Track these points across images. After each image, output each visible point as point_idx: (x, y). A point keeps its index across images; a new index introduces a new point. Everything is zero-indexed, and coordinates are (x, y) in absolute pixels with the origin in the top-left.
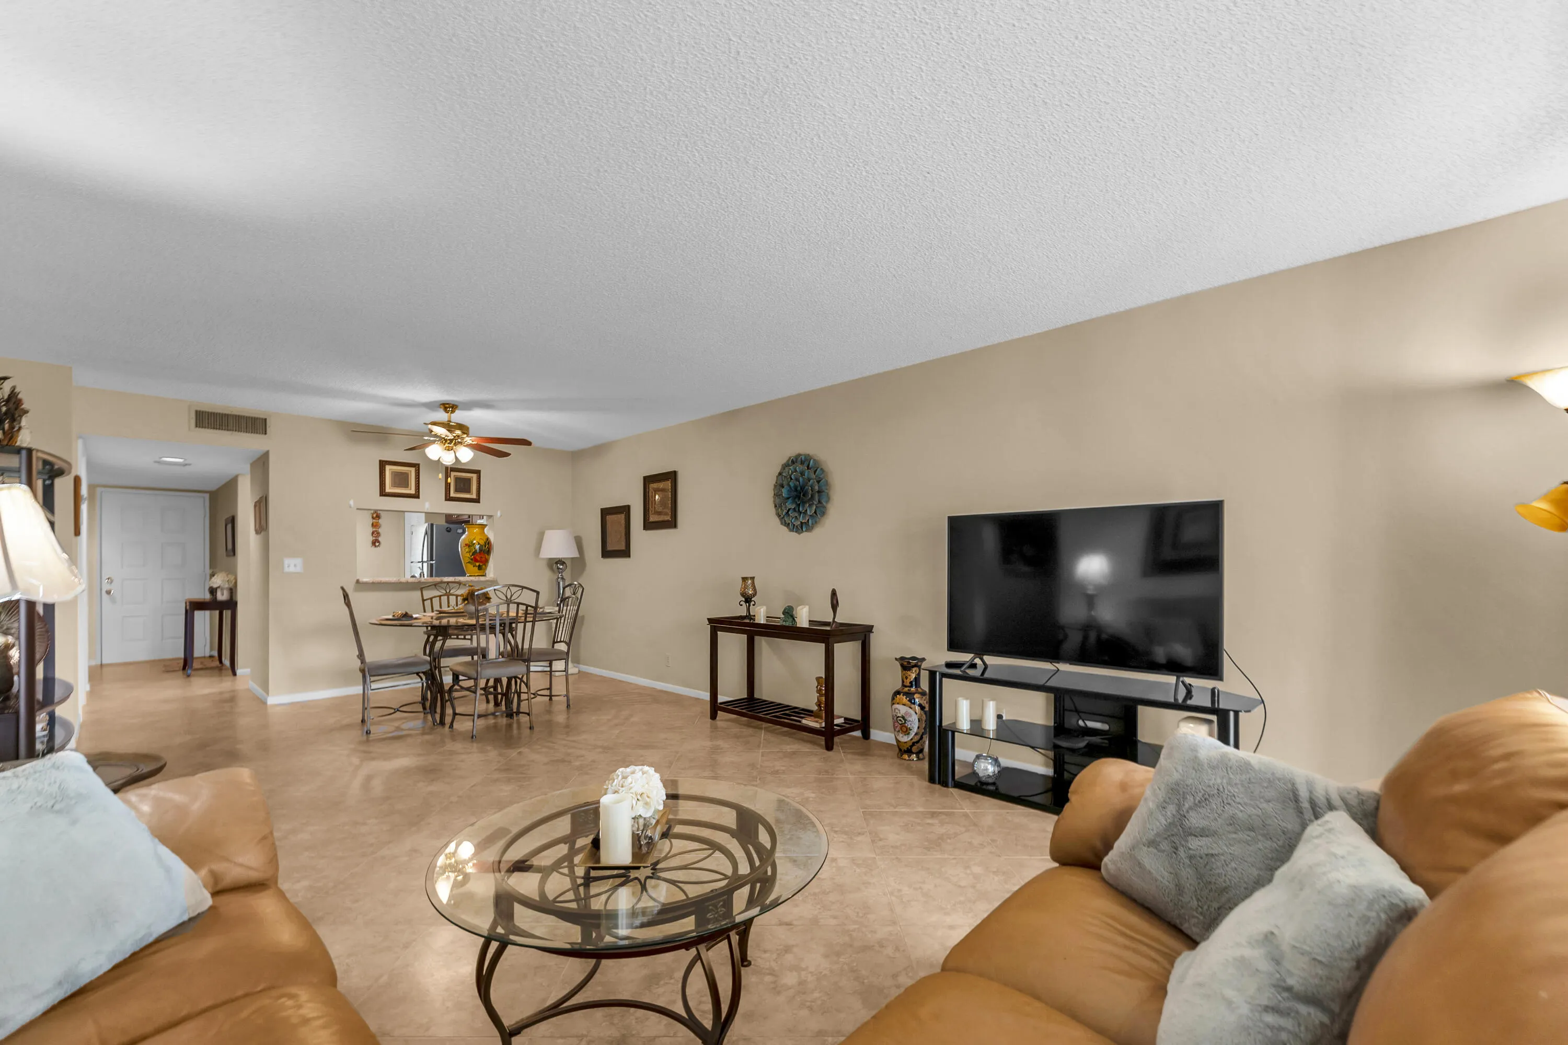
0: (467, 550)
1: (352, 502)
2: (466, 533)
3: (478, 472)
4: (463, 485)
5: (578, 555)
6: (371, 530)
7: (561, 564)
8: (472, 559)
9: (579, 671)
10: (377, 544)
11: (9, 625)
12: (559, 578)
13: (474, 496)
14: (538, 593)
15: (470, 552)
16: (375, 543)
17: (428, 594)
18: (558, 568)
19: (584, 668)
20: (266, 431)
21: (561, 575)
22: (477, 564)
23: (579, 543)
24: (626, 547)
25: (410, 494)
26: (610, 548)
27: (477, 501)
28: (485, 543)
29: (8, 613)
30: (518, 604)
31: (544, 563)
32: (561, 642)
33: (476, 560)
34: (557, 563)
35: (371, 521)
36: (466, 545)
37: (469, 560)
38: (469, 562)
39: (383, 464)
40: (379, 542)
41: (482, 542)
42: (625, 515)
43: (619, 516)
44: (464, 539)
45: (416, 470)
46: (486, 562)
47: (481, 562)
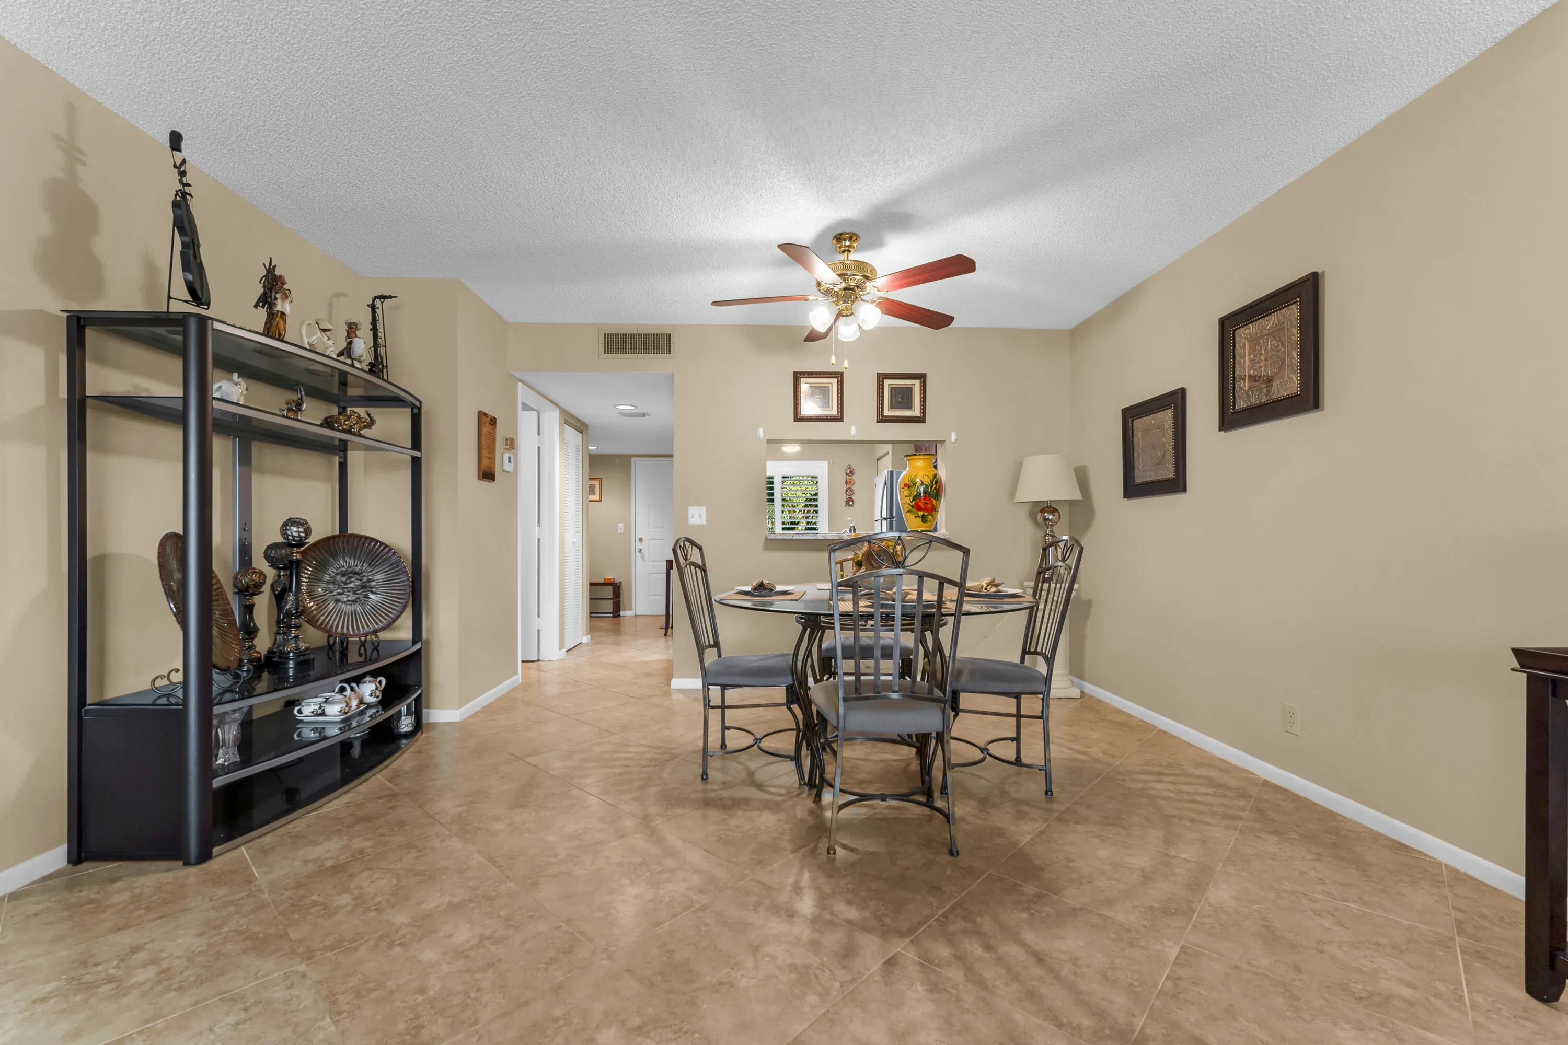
0: (907, 492)
1: (761, 432)
2: (908, 469)
3: (922, 377)
4: (902, 398)
5: (1078, 496)
6: (845, 487)
7: (1049, 513)
8: (913, 507)
9: (1082, 692)
10: (851, 503)
11: (370, 578)
12: (1046, 535)
13: (917, 412)
14: (966, 551)
15: (910, 496)
16: (849, 501)
17: (839, 556)
18: (1046, 519)
19: (1090, 688)
20: (670, 351)
21: (1051, 531)
22: (921, 513)
23: (1082, 478)
24: (1177, 470)
25: (831, 416)
26: (1141, 477)
27: (921, 420)
28: (932, 482)
29: (370, 564)
30: (921, 575)
31: (1024, 512)
32: (1036, 653)
33: (918, 508)
34: (1043, 511)
35: (845, 477)
36: (905, 485)
37: (910, 508)
38: (909, 511)
39: (797, 377)
40: (852, 501)
41: (927, 481)
42: (1175, 412)
43: (1160, 415)
44: (904, 477)
45: (838, 382)
46: (933, 510)
47: (925, 509)
